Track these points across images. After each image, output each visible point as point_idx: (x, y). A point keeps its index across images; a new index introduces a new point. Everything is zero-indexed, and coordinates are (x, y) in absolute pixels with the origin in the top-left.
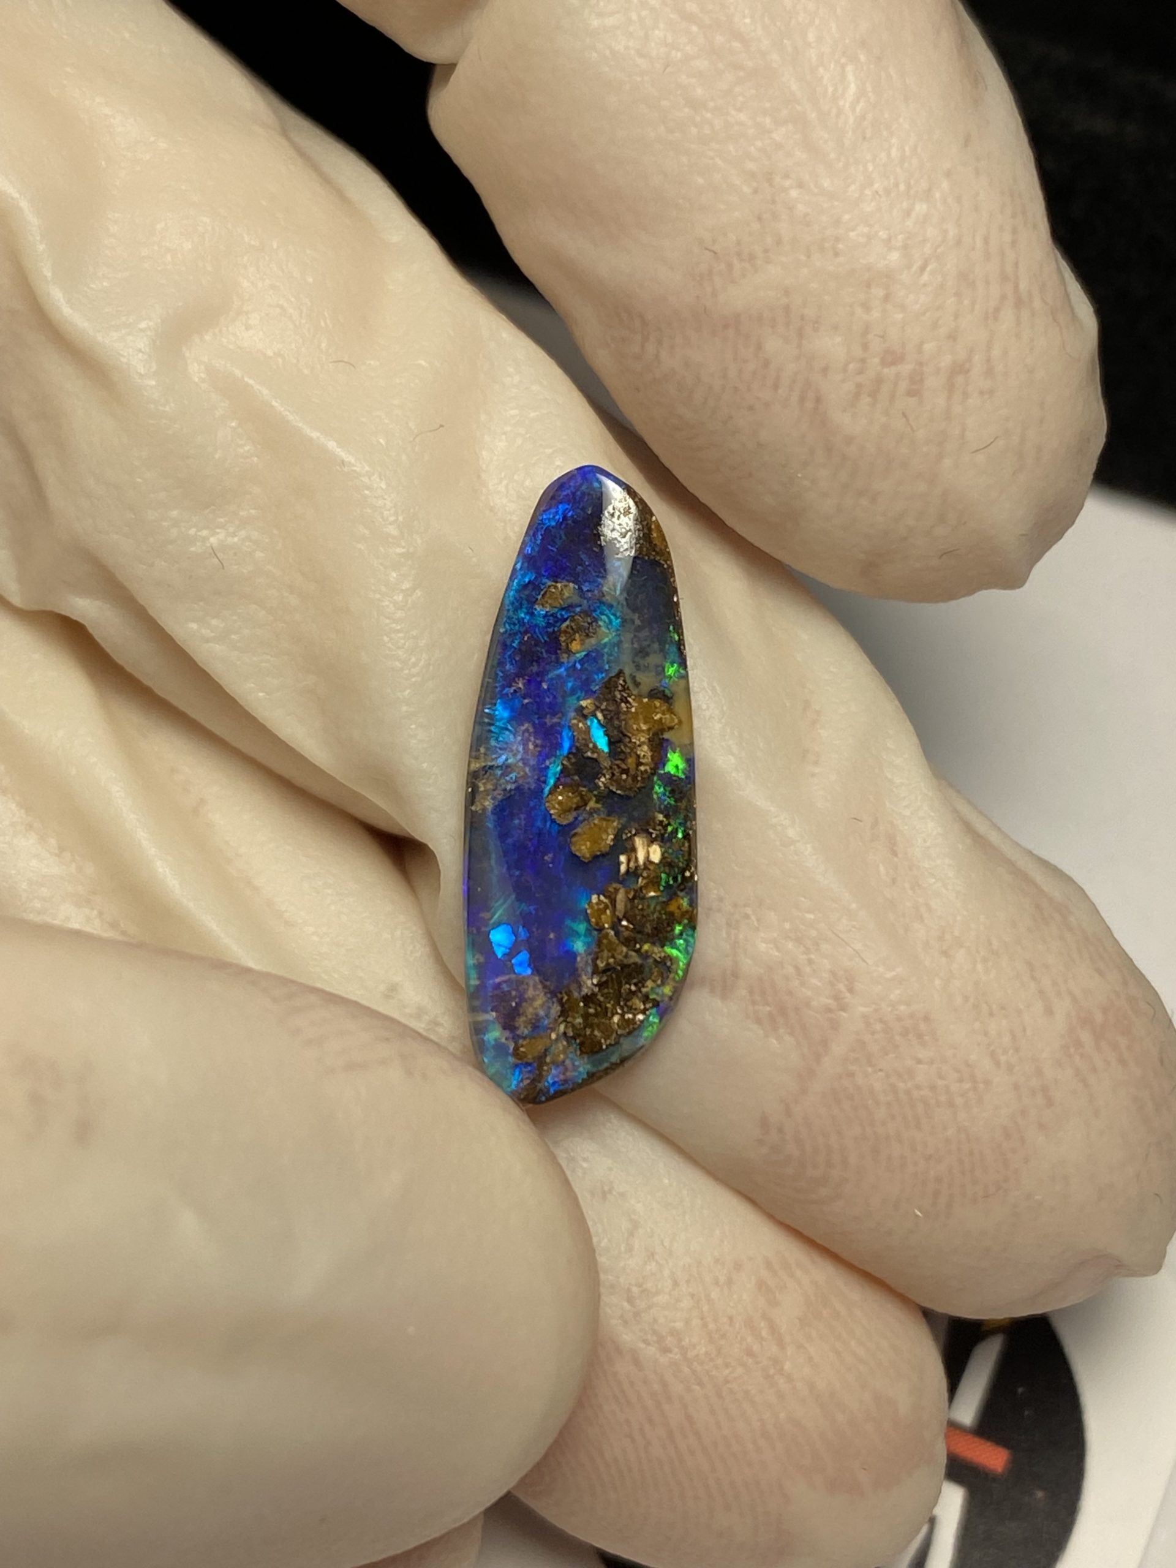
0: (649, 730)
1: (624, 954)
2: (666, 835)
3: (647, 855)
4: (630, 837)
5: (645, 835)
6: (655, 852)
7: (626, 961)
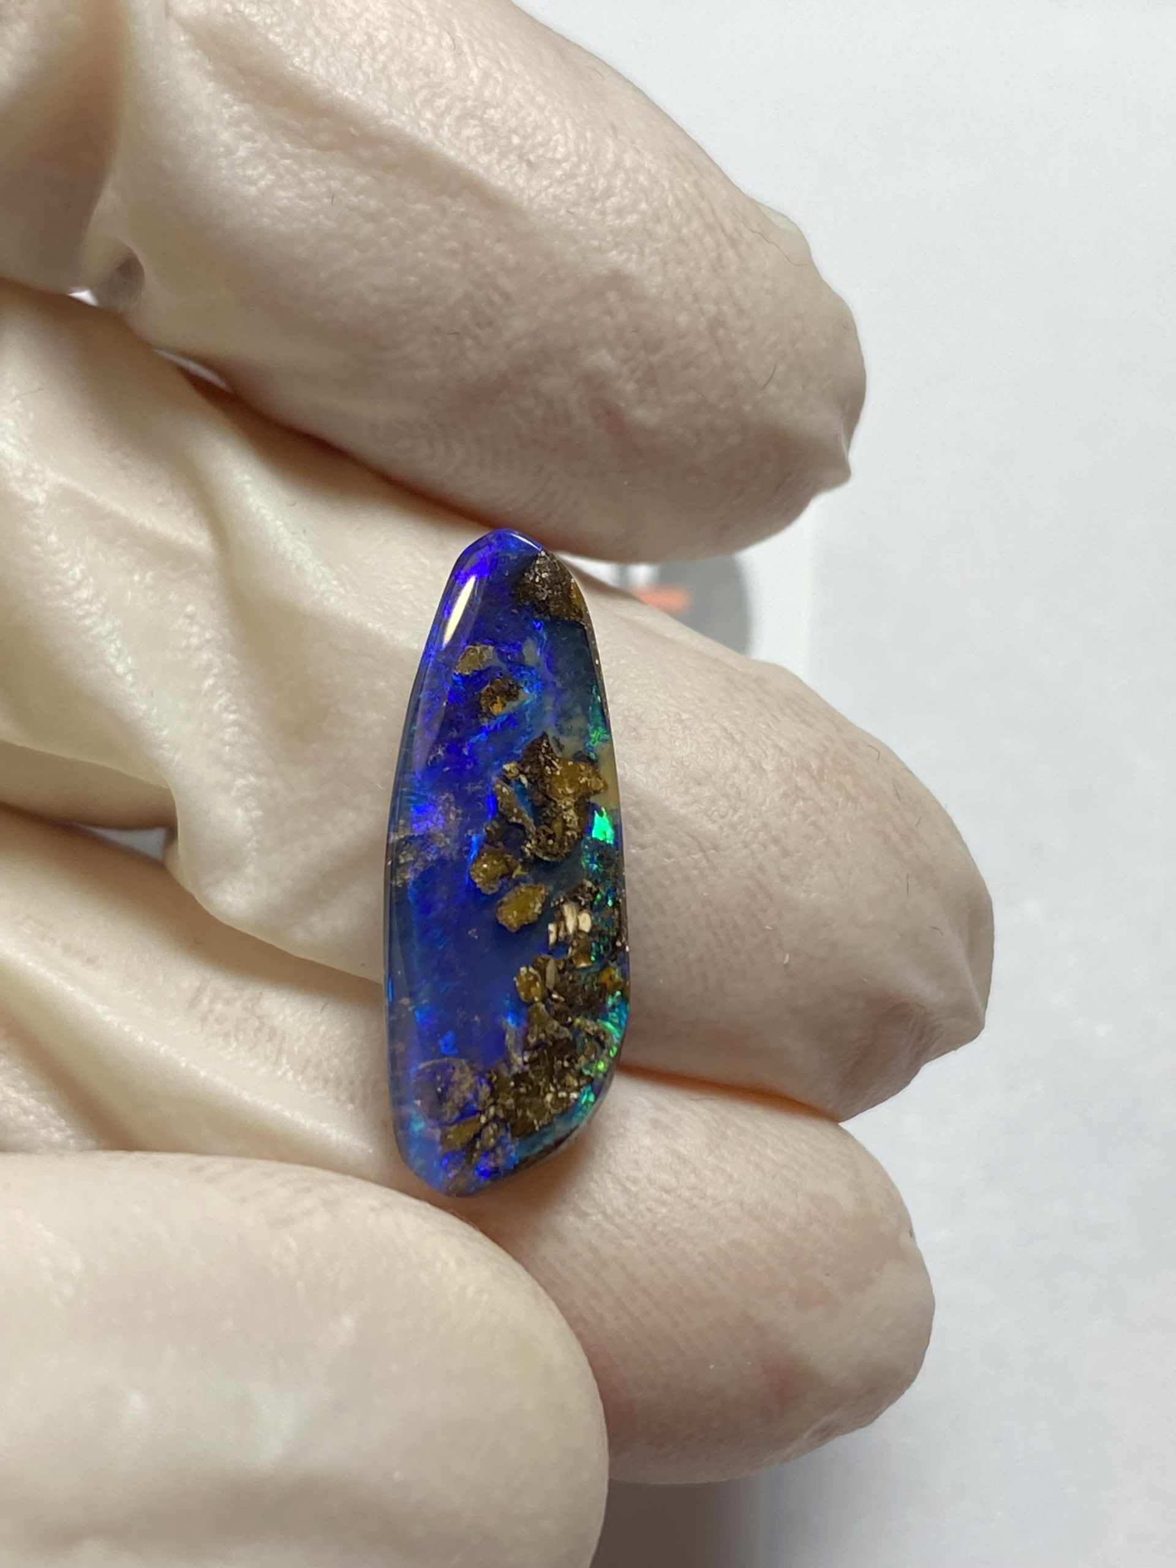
0: (574, 794)
1: (555, 1028)
2: (596, 903)
3: (576, 924)
4: (559, 905)
5: (573, 903)
6: (584, 921)
7: (557, 1036)
